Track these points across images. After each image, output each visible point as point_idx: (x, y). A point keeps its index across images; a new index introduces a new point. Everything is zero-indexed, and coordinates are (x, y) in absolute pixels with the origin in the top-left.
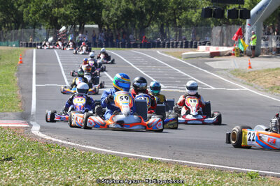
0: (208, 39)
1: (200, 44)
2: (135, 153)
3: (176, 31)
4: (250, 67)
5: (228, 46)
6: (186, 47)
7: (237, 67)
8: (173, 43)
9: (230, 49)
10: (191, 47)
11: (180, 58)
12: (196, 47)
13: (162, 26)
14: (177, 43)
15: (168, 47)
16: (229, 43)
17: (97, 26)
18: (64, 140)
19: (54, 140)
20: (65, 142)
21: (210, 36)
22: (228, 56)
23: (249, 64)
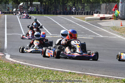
1: (95, 13)
2: (62, 69)
3: (82, 6)
4: (122, 25)
5: (110, 14)
6: (87, 14)
7: (115, 25)
8: (80, 12)
9: (111, 16)
10: (90, 15)
11: (84, 20)
12: (92, 14)
13: (74, 3)
14: (82, 12)
15: (78, 14)
16: (110, 13)
17: (39, 3)
18: (23, 62)
19: (18, 62)
20: (24, 63)
21: (100, 9)
22: (109, 19)
23: (121, 23)
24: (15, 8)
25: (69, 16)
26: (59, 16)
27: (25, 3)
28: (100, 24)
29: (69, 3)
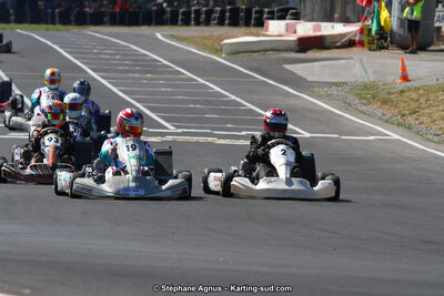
1: (272, 16)
4: (405, 78)
5: (346, 20)
6: (234, 23)
7: (371, 78)
8: (198, 12)
9: (351, 29)
10: (247, 24)
11: (218, 51)
12: (260, 23)
14: (209, 13)
15: (186, 22)
16: (350, 13)
22: (343, 46)
23: (404, 69)
25: (144, 30)
26: (93, 32)
28: (298, 69)
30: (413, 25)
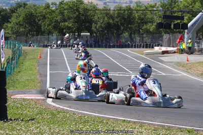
0: (161, 42)
1: (156, 46)
2: (114, 116)
3: (140, 37)
4: (188, 61)
5: (173, 47)
6: (146, 47)
7: (180, 60)
8: (138, 45)
9: (175, 49)
10: (150, 48)
11: (143, 54)
12: (153, 47)
13: (131, 34)
14: (140, 45)
15: (135, 47)
16: (174, 45)
17: (89, 34)
18: (68, 107)
19: (61, 107)
20: (68, 109)
21: (162, 41)
22: (173, 53)
23: (187, 58)
24: (60, 40)
25: (125, 49)
26: (112, 50)
27: (71, 34)
28: (162, 58)
29: (125, 33)
30: (189, 48)
